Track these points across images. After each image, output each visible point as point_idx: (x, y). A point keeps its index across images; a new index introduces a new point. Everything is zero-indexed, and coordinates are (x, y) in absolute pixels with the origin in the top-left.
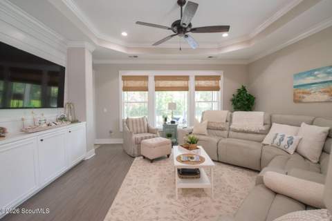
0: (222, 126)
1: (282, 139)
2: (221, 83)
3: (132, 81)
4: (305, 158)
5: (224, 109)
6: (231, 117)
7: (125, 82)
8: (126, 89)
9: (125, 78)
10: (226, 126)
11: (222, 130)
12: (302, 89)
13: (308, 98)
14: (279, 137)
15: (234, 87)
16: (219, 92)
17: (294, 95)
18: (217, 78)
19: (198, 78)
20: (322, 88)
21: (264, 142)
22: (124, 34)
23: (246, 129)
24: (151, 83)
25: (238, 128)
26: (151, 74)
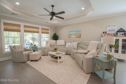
0: (54, 45)
1: (70, 46)
2: (49, 32)
3: (10, 26)
4: (75, 49)
5: (50, 39)
6: (56, 42)
7: (5, 26)
8: (6, 30)
9: (5, 24)
10: (55, 44)
11: (54, 46)
12: (70, 35)
13: (72, 37)
14: (70, 45)
15: (53, 33)
16: (49, 34)
17: (69, 36)
18: (48, 30)
19: (42, 29)
20: (74, 35)
21: (66, 47)
22: (17, 4)
23: (61, 45)
24: (22, 29)
25: (59, 45)
26: (22, 24)
